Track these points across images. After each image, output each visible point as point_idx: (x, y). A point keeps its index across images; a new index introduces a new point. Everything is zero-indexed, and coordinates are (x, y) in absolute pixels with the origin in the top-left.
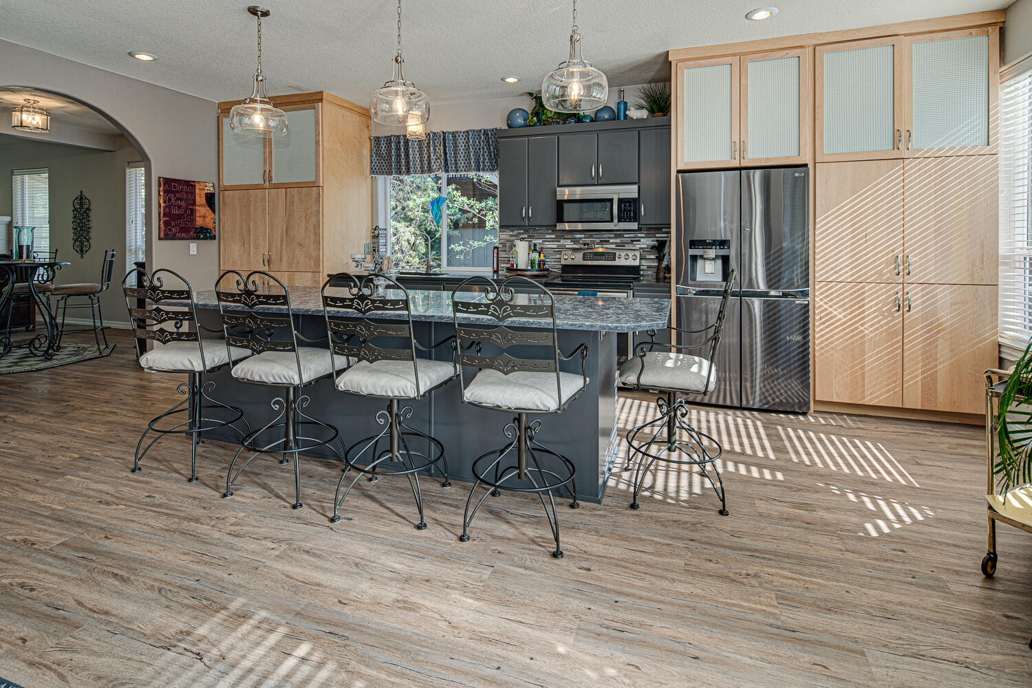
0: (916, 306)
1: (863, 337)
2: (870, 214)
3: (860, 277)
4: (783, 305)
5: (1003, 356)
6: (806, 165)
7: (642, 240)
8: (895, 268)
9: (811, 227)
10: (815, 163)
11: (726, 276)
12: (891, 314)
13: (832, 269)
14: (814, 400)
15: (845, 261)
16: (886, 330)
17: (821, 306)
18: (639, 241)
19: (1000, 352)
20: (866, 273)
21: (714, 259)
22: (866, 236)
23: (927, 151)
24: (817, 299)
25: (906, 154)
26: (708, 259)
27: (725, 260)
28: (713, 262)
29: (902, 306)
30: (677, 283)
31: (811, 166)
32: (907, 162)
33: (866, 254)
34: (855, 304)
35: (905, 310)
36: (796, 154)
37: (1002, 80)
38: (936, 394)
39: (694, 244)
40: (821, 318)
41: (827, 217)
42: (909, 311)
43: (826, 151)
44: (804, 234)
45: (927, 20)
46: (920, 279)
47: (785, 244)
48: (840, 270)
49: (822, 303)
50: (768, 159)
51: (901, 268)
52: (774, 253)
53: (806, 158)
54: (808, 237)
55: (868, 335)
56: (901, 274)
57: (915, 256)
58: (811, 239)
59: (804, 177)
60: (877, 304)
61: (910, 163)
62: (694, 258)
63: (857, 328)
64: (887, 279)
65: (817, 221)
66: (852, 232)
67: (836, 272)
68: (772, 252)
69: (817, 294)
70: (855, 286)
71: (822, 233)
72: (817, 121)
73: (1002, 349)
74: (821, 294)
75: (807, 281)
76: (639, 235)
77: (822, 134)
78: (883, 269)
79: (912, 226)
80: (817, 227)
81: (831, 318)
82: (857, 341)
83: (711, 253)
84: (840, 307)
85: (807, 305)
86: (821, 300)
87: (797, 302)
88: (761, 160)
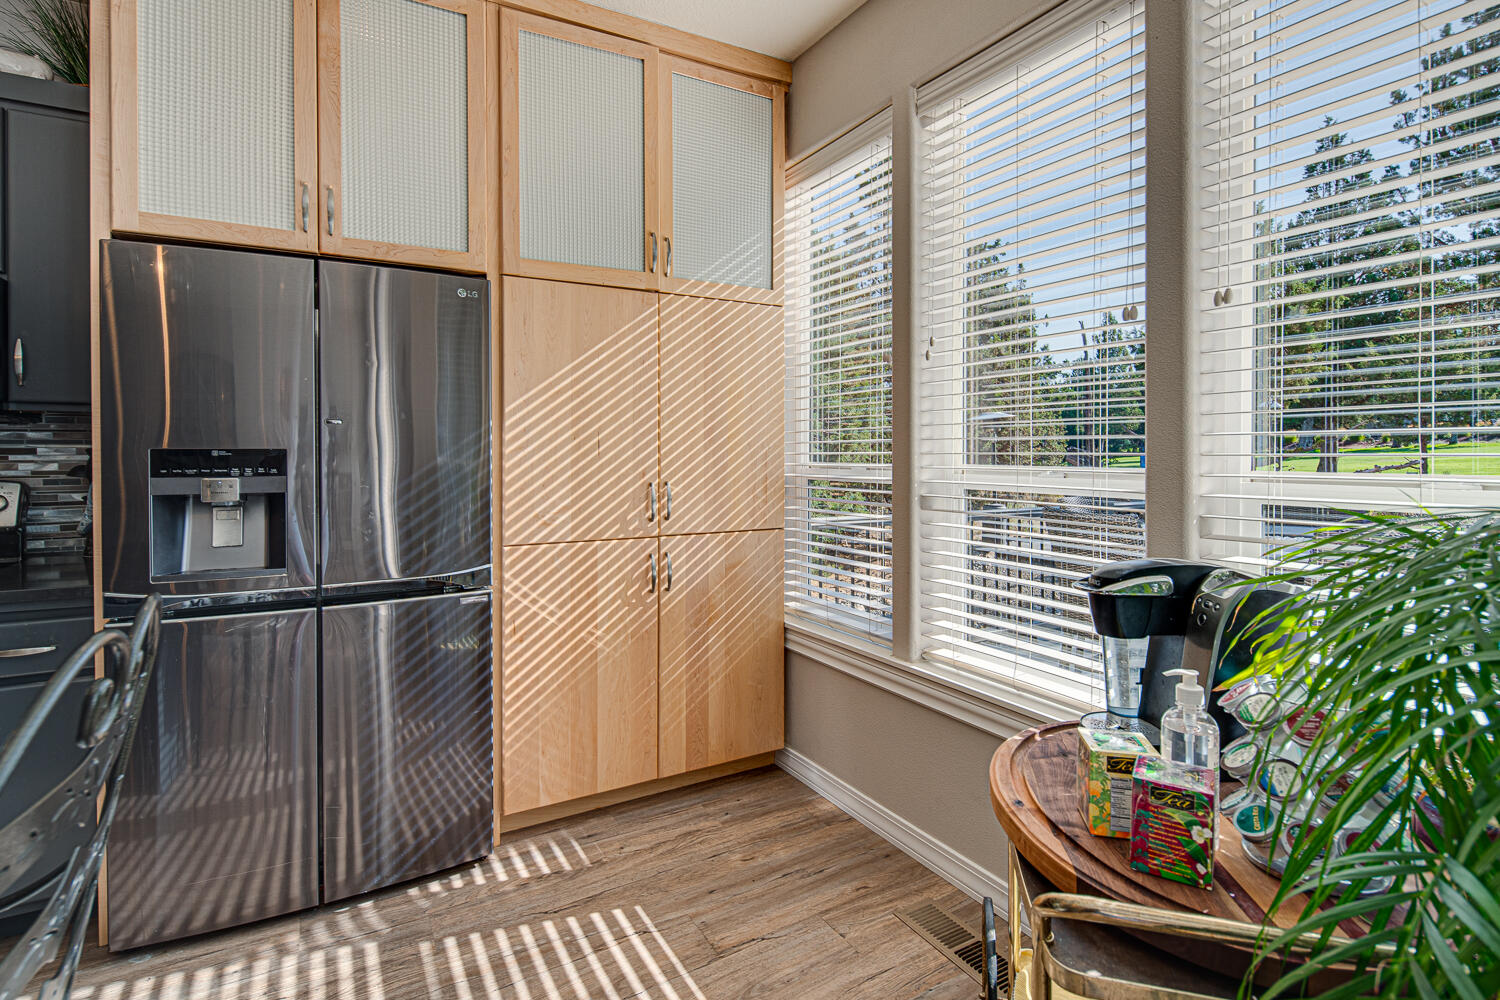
0: (679, 580)
1: (595, 655)
2: (606, 399)
3: (589, 530)
4: (438, 611)
5: (791, 646)
6: (483, 276)
7: (41, 449)
8: (647, 509)
9: (493, 423)
10: (502, 275)
11: (277, 553)
12: (641, 600)
13: (537, 518)
14: (502, 815)
15: (562, 498)
16: (633, 635)
17: (516, 602)
18: (33, 452)
19: (786, 639)
20: (599, 522)
21: (236, 506)
22: (599, 444)
23: (695, 286)
24: (507, 589)
25: (662, 286)
26: (222, 506)
27: (275, 505)
28: (239, 514)
29: (656, 581)
30: (105, 589)
31: (492, 277)
32: (665, 299)
33: (599, 483)
34: (579, 591)
35: (662, 589)
36: (460, 246)
37: (789, 183)
38: (707, 739)
39: (168, 462)
40: (515, 631)
41: (527, 403)
42: (668, 590)
43: (524, 252)
44: (479, 439)
45: (694, 37)
46: (684, 526)
47: (440, 460)
48: (553, 519)
49: (516, 596)
50: (394, 246)
51: (656, 506)
52: (420, 480)
53: (484, 263)
54: (488, 446)
55: (602, 650)
56: (656, 519)
57: (676, 484)
58: (493, 452)
59: (479, 299)
60: (618, 584)
61: (670, 303)
62: (174, 506)
63: (583, 641)
64: (636, 530)
65: (507, 410)
66: (575, 436)
67: (546, 524)
68: (414, 476)
69: (507, 576)
70: (581, 549)
71: (516, 438)
72: (504, 180)
73: (790, 636)
74: (516, 576)
75: (488, 549)
76: (31, 435)
77: (515, 211)
78: (627, 512)
79: (673, 425)
80: (507, 423)
81: (536, 627)
82: (583, 666)
83: (231, 488)
84: (552, 601)
85: (487, 606)
86: (516, 589)
87: (464, 601)
88: (377, 246)
